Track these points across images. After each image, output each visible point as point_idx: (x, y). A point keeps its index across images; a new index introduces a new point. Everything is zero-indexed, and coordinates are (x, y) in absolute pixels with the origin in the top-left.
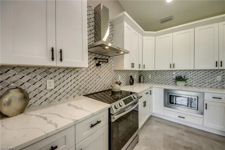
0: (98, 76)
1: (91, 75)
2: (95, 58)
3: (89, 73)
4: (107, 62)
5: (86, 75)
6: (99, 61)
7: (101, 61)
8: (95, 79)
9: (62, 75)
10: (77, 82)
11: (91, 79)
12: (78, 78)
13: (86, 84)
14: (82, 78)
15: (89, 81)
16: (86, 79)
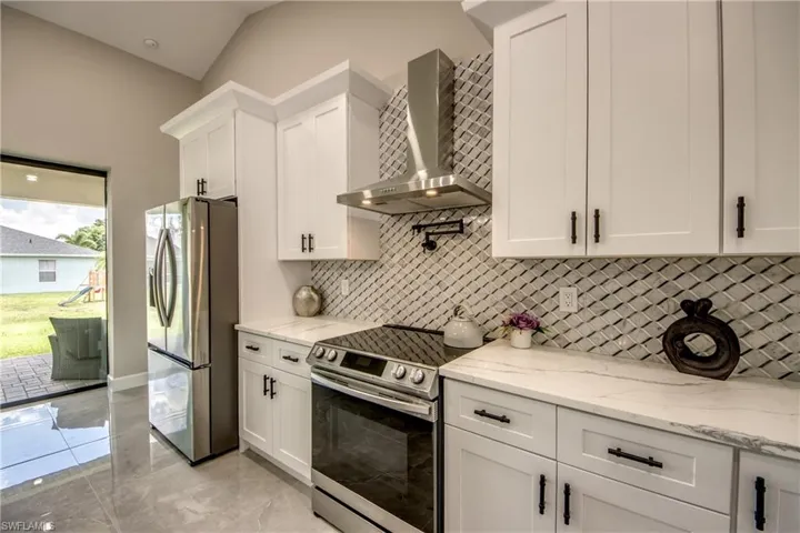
0: (435, 281)
1: (412, 277)
2: (414, 228)
3: (406, 271)
4: (461, 231)
5: (399, 277)
6: (428, 234)
7: (433, 234)
8: (424, 288)
9: (358, 272)
10: (382, 291)
11: (412, 287)
12: (383, 280)
13: (399, 297)
14: (392, 282)
15: (406, 292)
16: (400, 286)
